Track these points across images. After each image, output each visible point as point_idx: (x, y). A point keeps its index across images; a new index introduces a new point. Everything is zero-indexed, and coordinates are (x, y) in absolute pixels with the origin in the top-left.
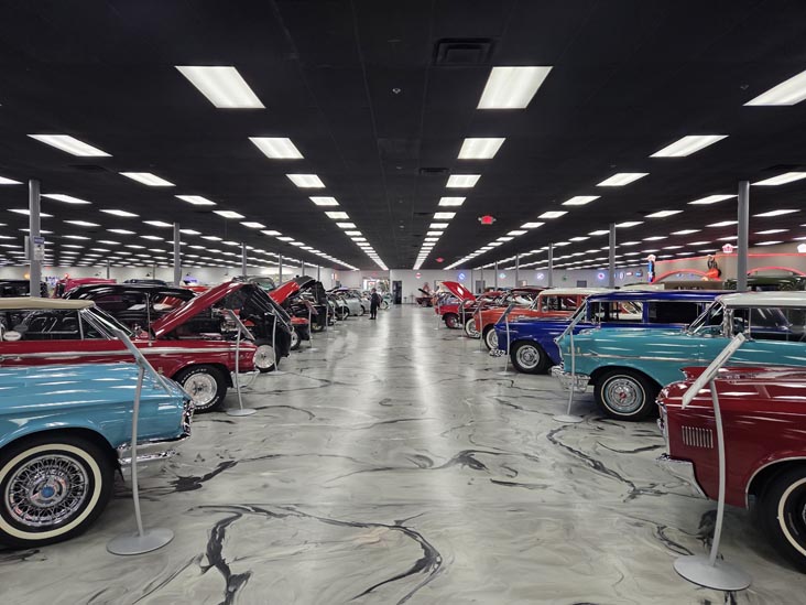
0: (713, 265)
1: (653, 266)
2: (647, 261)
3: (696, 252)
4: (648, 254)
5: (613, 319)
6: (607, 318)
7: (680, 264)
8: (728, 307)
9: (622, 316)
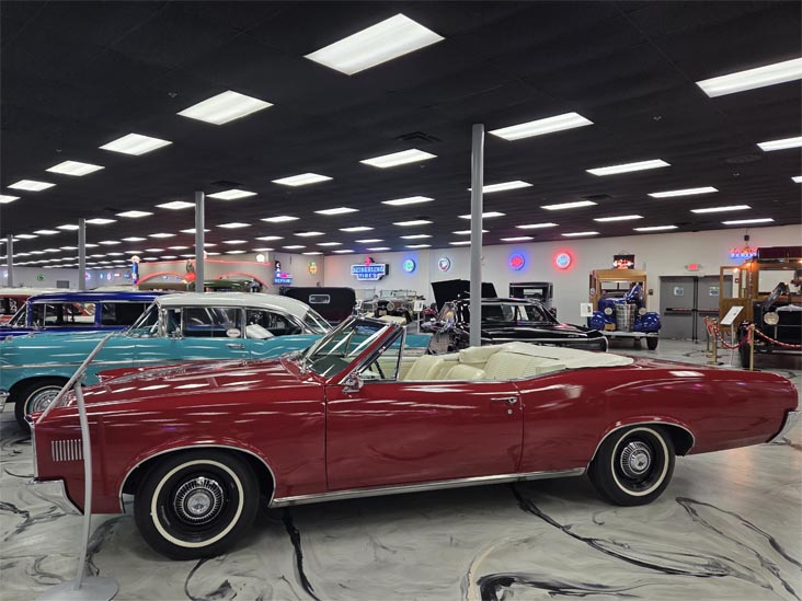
0: (190, 269)
1: (137, 268)
2: (131, 263)
3: (179, 256)
4: (131, 256)
5: (67, 323)
6: (60, 321)
7: (163, 267)
8: (163, 307)
9: (78, 319)
